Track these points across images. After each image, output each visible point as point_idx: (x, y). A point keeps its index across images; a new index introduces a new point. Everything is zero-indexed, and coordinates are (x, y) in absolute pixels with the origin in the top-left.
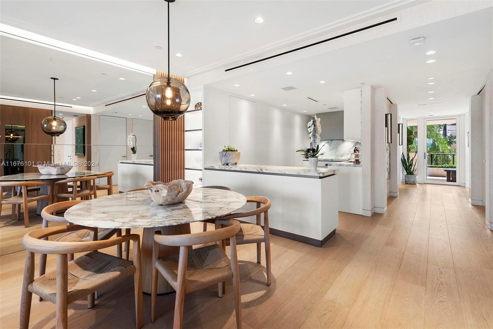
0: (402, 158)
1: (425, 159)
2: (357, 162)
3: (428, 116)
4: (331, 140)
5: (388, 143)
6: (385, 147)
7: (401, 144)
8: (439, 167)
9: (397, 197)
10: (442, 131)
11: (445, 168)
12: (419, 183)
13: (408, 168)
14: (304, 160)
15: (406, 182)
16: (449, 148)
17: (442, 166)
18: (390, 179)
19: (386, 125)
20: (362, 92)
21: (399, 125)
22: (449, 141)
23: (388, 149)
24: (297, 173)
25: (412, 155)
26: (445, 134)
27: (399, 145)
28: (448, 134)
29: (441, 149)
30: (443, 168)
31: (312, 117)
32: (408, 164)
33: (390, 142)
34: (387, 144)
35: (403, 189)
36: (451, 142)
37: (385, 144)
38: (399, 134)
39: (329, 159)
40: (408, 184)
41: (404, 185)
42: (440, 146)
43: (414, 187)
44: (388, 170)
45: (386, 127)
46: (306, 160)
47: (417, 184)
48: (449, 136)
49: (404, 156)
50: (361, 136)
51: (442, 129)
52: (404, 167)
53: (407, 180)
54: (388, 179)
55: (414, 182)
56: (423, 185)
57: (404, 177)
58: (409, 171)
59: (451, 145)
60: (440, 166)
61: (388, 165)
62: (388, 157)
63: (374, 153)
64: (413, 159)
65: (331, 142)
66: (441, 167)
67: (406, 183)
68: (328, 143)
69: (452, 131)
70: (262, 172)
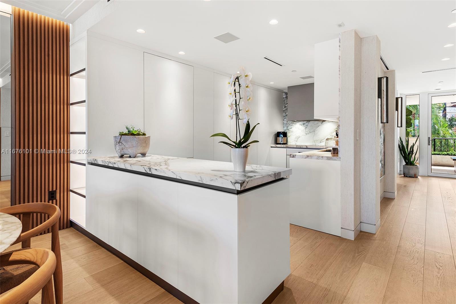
0: (400, 144)
1: (429, 145)
2: (335, 151)
3: (434, 90)
4: (307, 121)
5: (382, 123)
6: (378, 129)
7: (399, 125)
8: (444, 155)
9: (395, 199)
10: (441, 113)
11: (451, 155)
12: (422, 176)
13: (407, 156)
14: (271, 147)
15: (404, 174)
16: (450, 131)
17: (448, 153)
18: (385, 174)
19: (380, 96)
20: (341, 41)
21: (397, 99)
22: (449, 123)
23: (381, 132)
24: (200, 180)
25: (412, 141)
26: (445, 116)
27: (398, 127)
28: (448, 116)
29: (441, 132)
30: (449, 156)
31: (284, 92)
32: (407, 152)
33: (385, 122)
34: (381, 125)
35: (402, 185)
36: (451, 125)
37: (377, 125)
38: (397, 111)
39: (303, 146)
40: (407, 177)
41: (402, 179)
42: (440, 129)
43: (415, 181)
44: (383, 162)
45: (378, 98)
46: (275, 146)
47: (418, 177)
48: (450, 119)
49: (402, 142)
50: (339, 111)
51: (442, 111)
52: (402, 155)
53: (406, 171)
54: (381, 174)
55: (415, 175)
56: (427, 178)
57: (402, 167)
58: (409, 161)
59: (452, 128)
60: (446, 153)
61: (382, 154)
62: (381, 144)
63: (360, 139)
64: (414, 145)
65: (307, 124)
66: (446, 155)
67: (404, 176)
68: (304, 124)
69: (451, 113)
70: (150, 173)
